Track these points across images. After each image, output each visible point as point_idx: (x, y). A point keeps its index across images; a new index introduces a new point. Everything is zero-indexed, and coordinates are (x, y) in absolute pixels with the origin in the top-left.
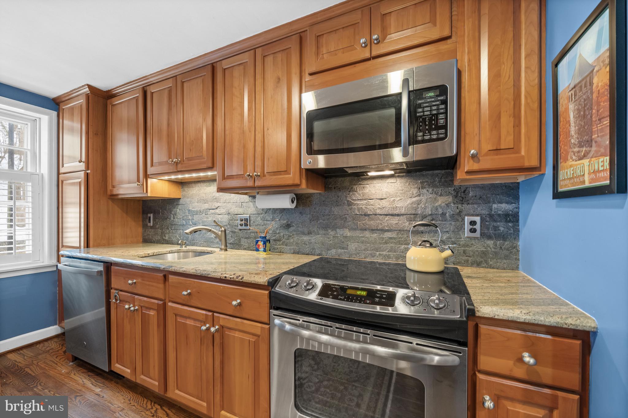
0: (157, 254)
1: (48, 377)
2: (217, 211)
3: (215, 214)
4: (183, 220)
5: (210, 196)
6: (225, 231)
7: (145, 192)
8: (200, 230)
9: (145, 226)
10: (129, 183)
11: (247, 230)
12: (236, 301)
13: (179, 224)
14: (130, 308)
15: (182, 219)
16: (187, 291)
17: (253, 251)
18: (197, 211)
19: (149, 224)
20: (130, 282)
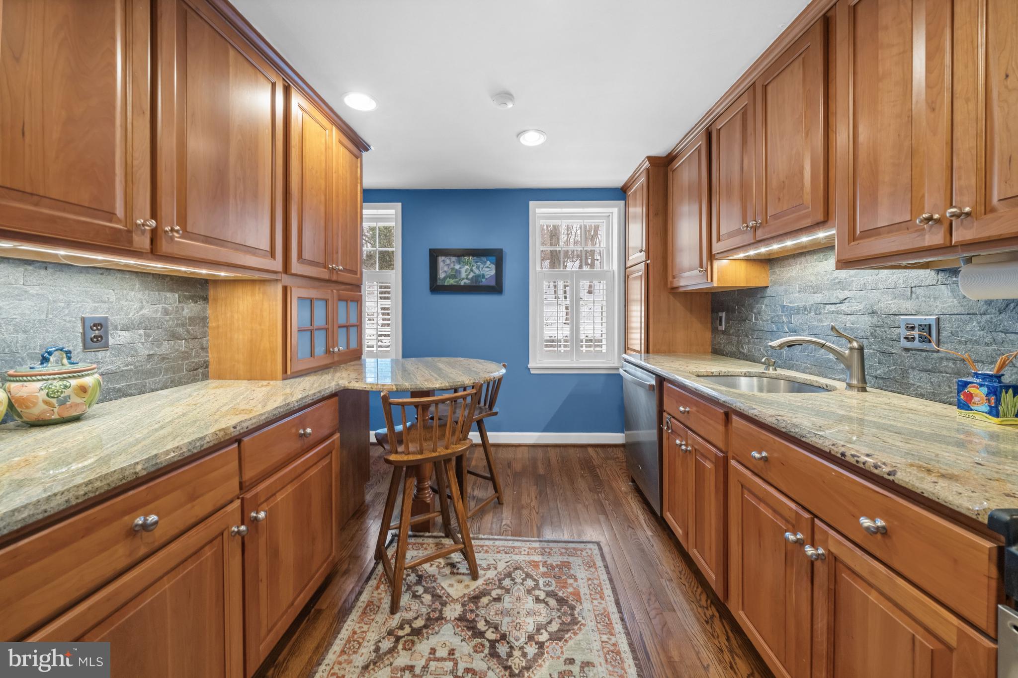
0: (726, 374)
1: (611, 488)
2: (843, 307)
3: (838, 313)
4: (772, 322)
5: (825, 279)
6: (861, 349)
7: (709, 281)
8: (800, 343)
9: (715, 330)
10: (691, 270)
11: (927, 351)
12: (874, 521)
13: (765, 329)
14: (681, 445)
15: (770, 322)
16: (760, 453)
17: (951, 404)
18: (798, 308)
19: (720, 328)
20: (682, 409)
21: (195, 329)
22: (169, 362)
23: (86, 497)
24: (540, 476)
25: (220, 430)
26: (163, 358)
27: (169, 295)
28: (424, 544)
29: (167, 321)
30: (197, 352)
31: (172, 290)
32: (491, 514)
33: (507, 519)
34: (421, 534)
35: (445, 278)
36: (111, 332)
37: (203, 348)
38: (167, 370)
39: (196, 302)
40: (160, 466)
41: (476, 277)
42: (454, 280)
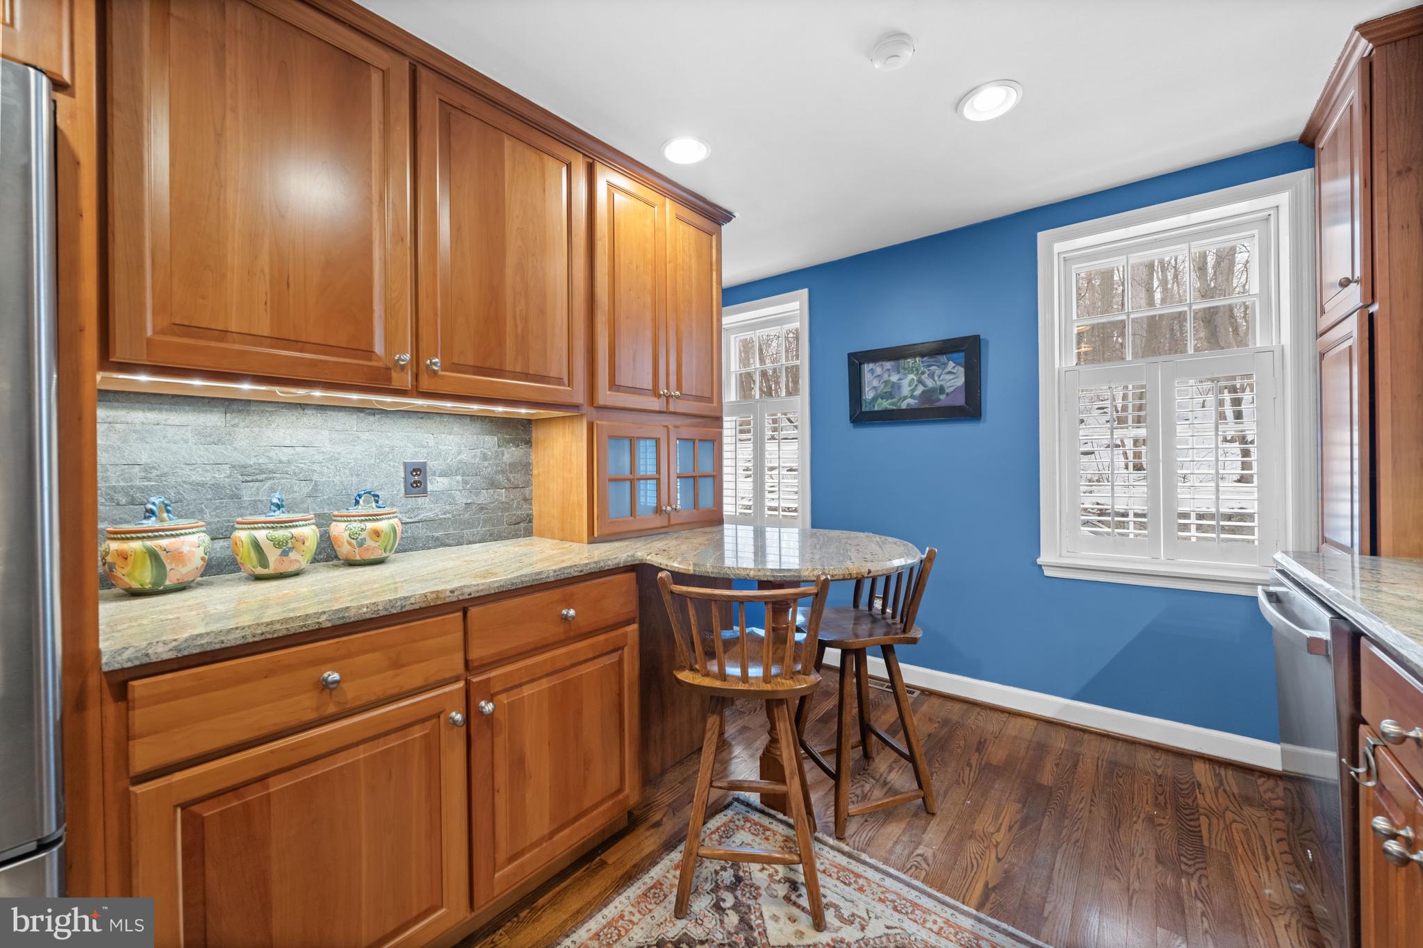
1: (1228, 874)
21: (517, 478)
22: (487, 513)
23: (263, 637)
24: (1040, 787)
25: (432, 593)
26: (482, 508)
27: (487, 438)
28: (768, 830)
29: (486, 468)
30: (519, 503)
31: (490, 433)
32: (903, 826)
33: (929, 846)
34: (773, 812)
35: (875, 399)
36: (429, 478)
37: (525, 500)
38: (485, 522)
39: (518, 446)
40: (348, 621)
41: (928, 394)
42: (890, 401)
